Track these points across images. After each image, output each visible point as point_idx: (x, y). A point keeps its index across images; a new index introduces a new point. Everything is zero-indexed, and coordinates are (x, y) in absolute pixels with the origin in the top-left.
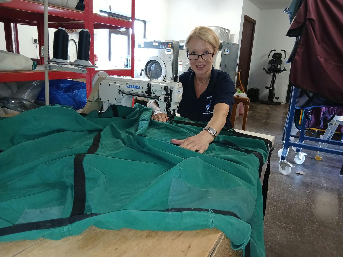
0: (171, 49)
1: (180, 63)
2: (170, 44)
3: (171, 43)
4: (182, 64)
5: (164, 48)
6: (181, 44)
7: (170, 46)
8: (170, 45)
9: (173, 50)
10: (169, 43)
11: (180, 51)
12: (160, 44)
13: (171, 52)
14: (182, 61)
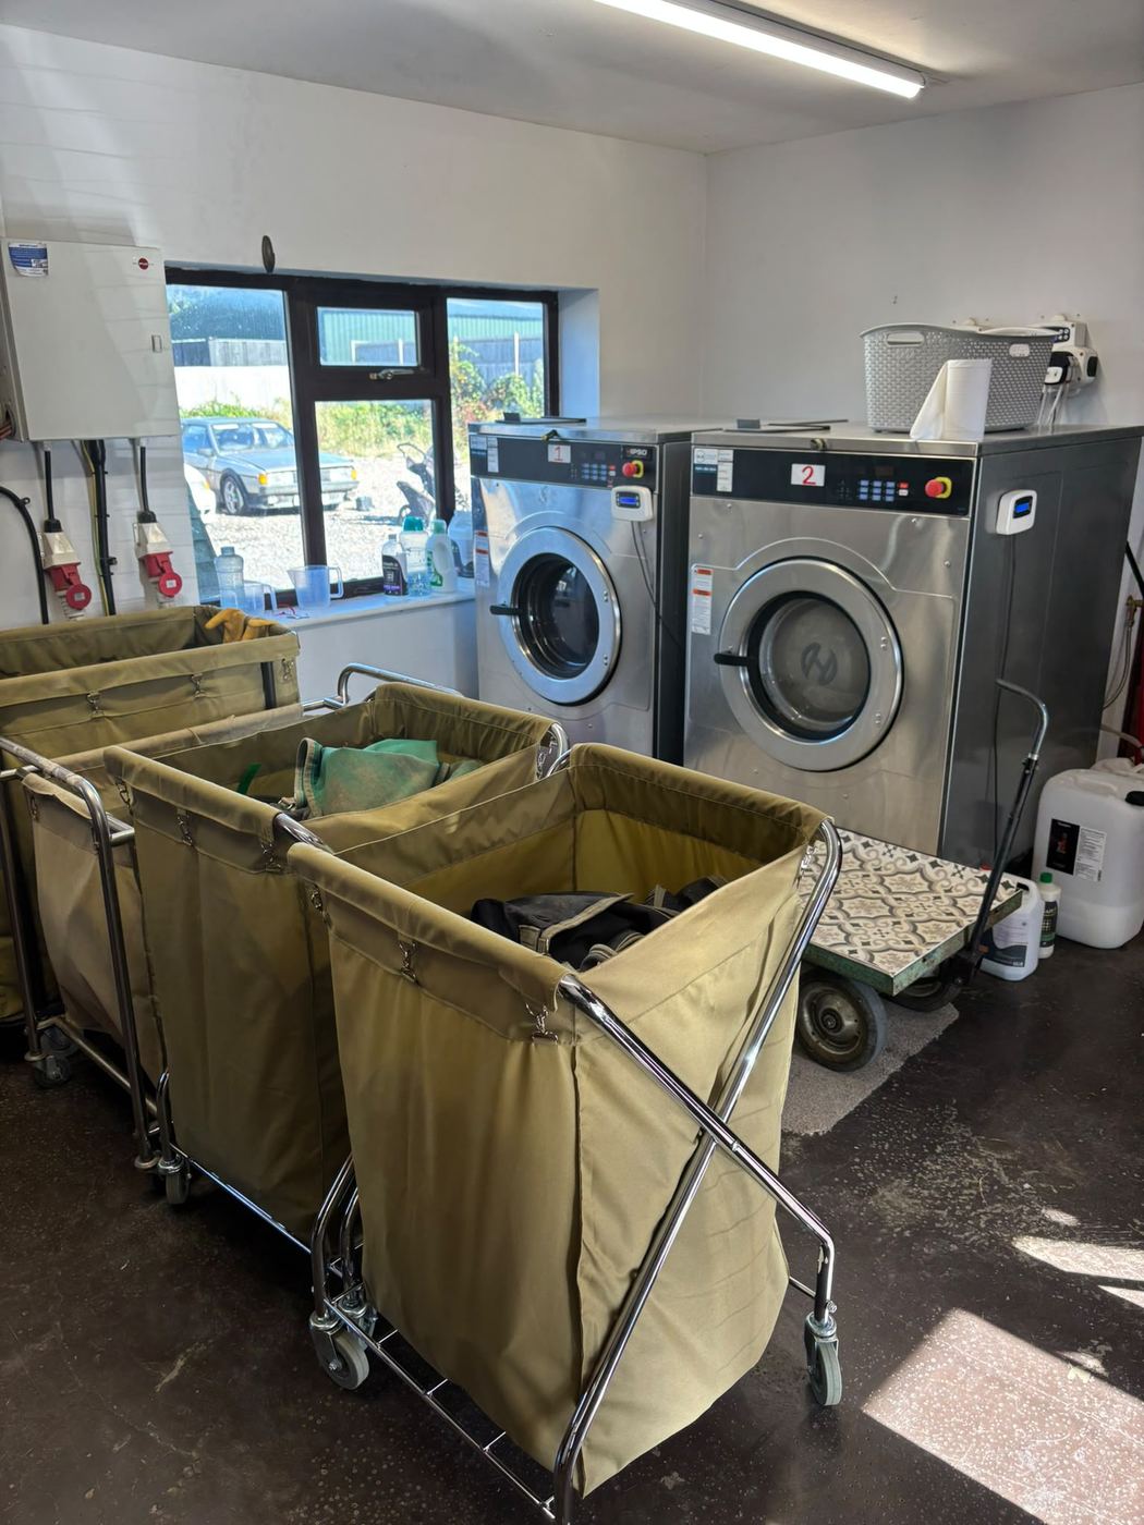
0: (644, 492)
1: (697, 581)
2: (635, 457)
3: (643, 453)
4: (709, 589)
5: (604, 479)
6: (702, 457)
7: (638, 472)
8: (640, 463)
9: (655, 497)
10: (633, 451)
11: (696, 501)
12: (584, 455)
13: (647, 508)
14: (707, 573)
